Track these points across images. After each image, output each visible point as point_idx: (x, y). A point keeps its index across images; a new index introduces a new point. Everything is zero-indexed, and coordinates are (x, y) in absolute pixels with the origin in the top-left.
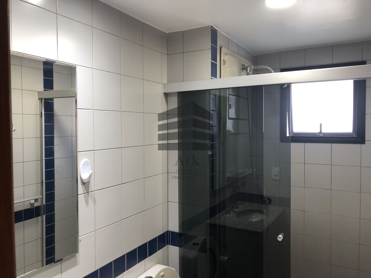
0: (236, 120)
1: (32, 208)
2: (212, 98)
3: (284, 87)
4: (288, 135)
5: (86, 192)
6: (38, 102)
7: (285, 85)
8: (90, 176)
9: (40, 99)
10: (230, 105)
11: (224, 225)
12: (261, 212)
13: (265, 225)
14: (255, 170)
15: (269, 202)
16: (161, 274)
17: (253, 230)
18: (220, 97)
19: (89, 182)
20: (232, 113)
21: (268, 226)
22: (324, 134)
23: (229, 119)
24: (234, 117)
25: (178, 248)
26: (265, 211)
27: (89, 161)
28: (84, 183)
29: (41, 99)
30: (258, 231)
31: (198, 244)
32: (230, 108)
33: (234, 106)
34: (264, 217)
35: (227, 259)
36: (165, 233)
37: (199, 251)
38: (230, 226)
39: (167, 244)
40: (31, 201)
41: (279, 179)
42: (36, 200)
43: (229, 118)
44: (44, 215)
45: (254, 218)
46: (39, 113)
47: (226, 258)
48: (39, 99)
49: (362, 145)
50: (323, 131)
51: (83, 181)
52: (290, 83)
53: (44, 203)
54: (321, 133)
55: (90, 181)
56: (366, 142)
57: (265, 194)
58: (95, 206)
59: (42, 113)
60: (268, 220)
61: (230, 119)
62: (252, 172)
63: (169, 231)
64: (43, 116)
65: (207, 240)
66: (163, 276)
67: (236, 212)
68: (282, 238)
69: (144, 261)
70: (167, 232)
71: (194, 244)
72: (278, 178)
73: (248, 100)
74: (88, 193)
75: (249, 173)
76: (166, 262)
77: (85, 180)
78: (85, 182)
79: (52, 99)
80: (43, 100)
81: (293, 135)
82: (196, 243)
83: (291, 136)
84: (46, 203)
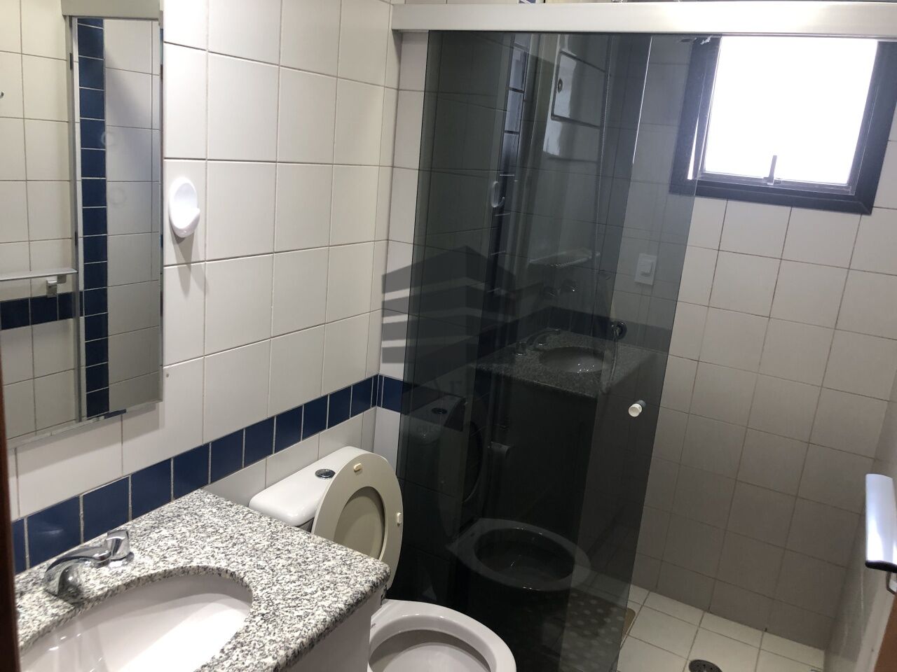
0: (571, 123)
1: (51, 295)
2: (517, 61)
3: (703, 43)
4: (690, 177)
5: (184, 262)
6: (62, 25)
7: (705, 39)
8: (195, 223)
9: (68, 18)
10: (561, 81)
11: (508, 374)
12: (598, 355)
13: (605, 383)
14: (598, 254)
15: (620, 334)
16: (355, 467)
17: (574, 392)
18: (536, 60)
19: (191, 237)
20: (562, 103)
21: (609, 385)
22: (778, 182)
23: (552, 119)
24: (566, 114)
25: (399, 414)
26: (607, 353)
27: (194, 187)
28: (178, 239)
29: (71, 17)
30: (586, 394)
31: (445, 412)
32: (560, 89)
33: (570, 87)
34: (604, 366)
35: (508, 450)
36: (370, 379)
37: (445, 426)
38: (523, 378)
39: (374, 405)
40: (48, 279)
41: (652, 284)
42: (61, 278)
43: (552, 114)
44: (82, 315)
45: (580, 367)
46: (64, 56)
47: (505, 448)
48: (65, 17)
49: (864, 217)
50: (776, 177)
51: (177, 233)
52: (721, 35)
53: (81, 287)
54: (770, 179)
55: (193, 234)
56: (874, 210)
57: (614, 316)
58: (205, 299)
59: (71, 55)
60: (611, 372)
61: (555, 117)
62: (590, 257)
63: (381, 377)
64: (76, 66)
65: (466, 403)
66: (359, 470)
67: (538, 350)
68: (640, 411)
69: (317, 435)
70: (376, 377)
71: (436, 411)
72: (650, 281)
73: (606, 77)
74: (188, 263)
75: (584, 260)
76: (367, 442)
77: (181, 231)
78: (181, 235)
79: (99, 21)
80: (75, 22)
81: (702, 178)
82: (441, 407)
83: (698, 181)
84: (85, 288)
